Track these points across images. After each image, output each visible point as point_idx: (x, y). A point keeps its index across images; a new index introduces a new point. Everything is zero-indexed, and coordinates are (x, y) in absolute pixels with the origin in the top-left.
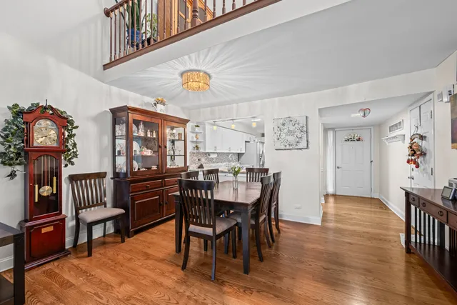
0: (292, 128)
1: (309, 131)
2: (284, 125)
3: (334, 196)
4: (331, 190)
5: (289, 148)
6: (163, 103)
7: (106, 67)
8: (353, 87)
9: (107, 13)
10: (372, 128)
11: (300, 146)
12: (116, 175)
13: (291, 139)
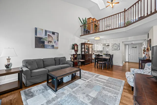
0: (116, 46)
1: (120, 46)
2: (114, 45)
3: (128, 62)
4: (127, 60)
5: (115, 50)
6: (89, 41)
7: (80, 36)
8: (129, 38)
9: (81, 26)
10: (140, 44)
11: (118, 49)
12: (82, 54)
13: (116, 48)
